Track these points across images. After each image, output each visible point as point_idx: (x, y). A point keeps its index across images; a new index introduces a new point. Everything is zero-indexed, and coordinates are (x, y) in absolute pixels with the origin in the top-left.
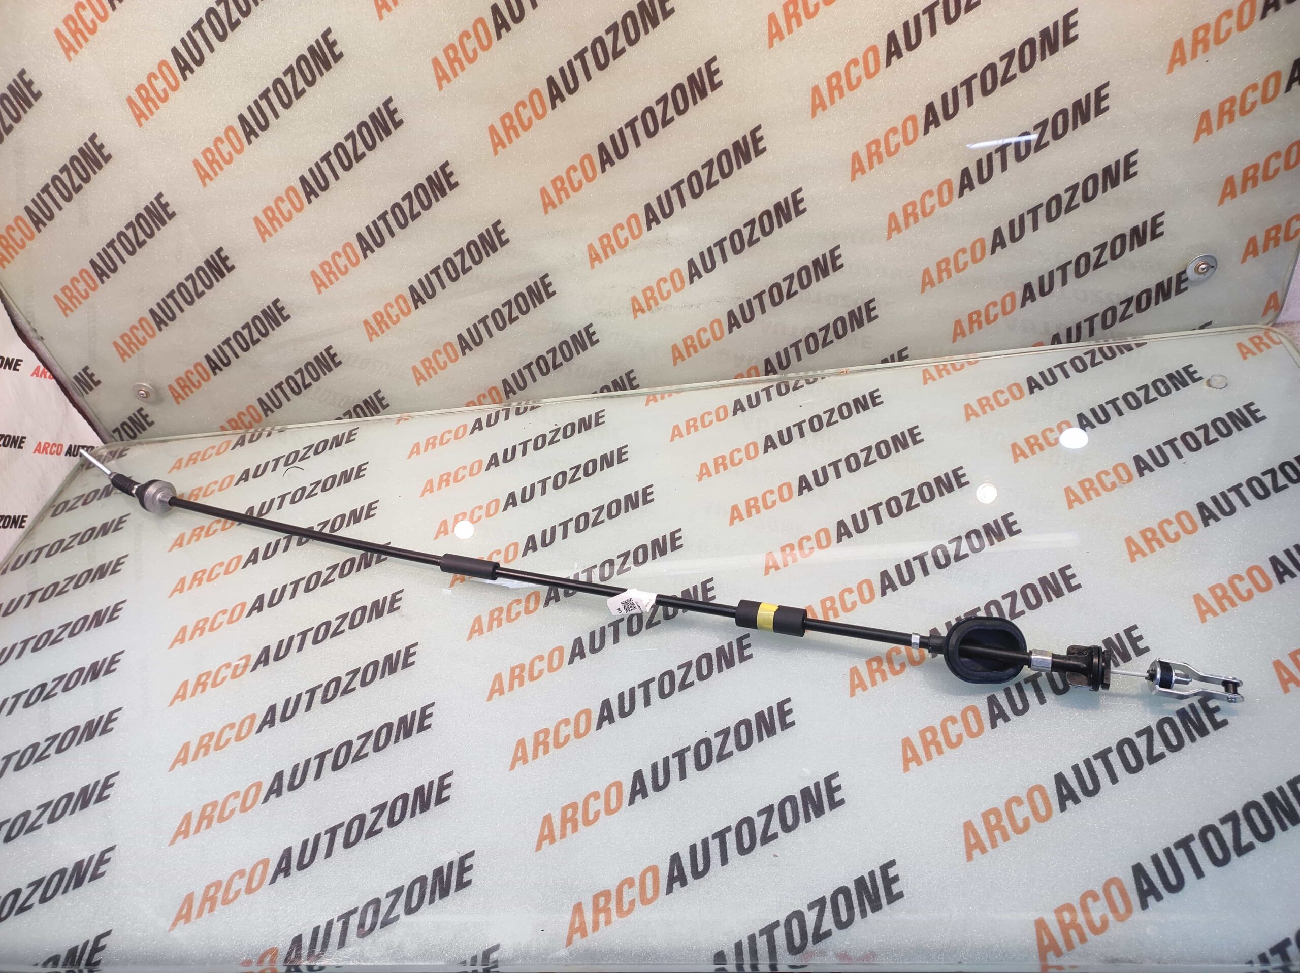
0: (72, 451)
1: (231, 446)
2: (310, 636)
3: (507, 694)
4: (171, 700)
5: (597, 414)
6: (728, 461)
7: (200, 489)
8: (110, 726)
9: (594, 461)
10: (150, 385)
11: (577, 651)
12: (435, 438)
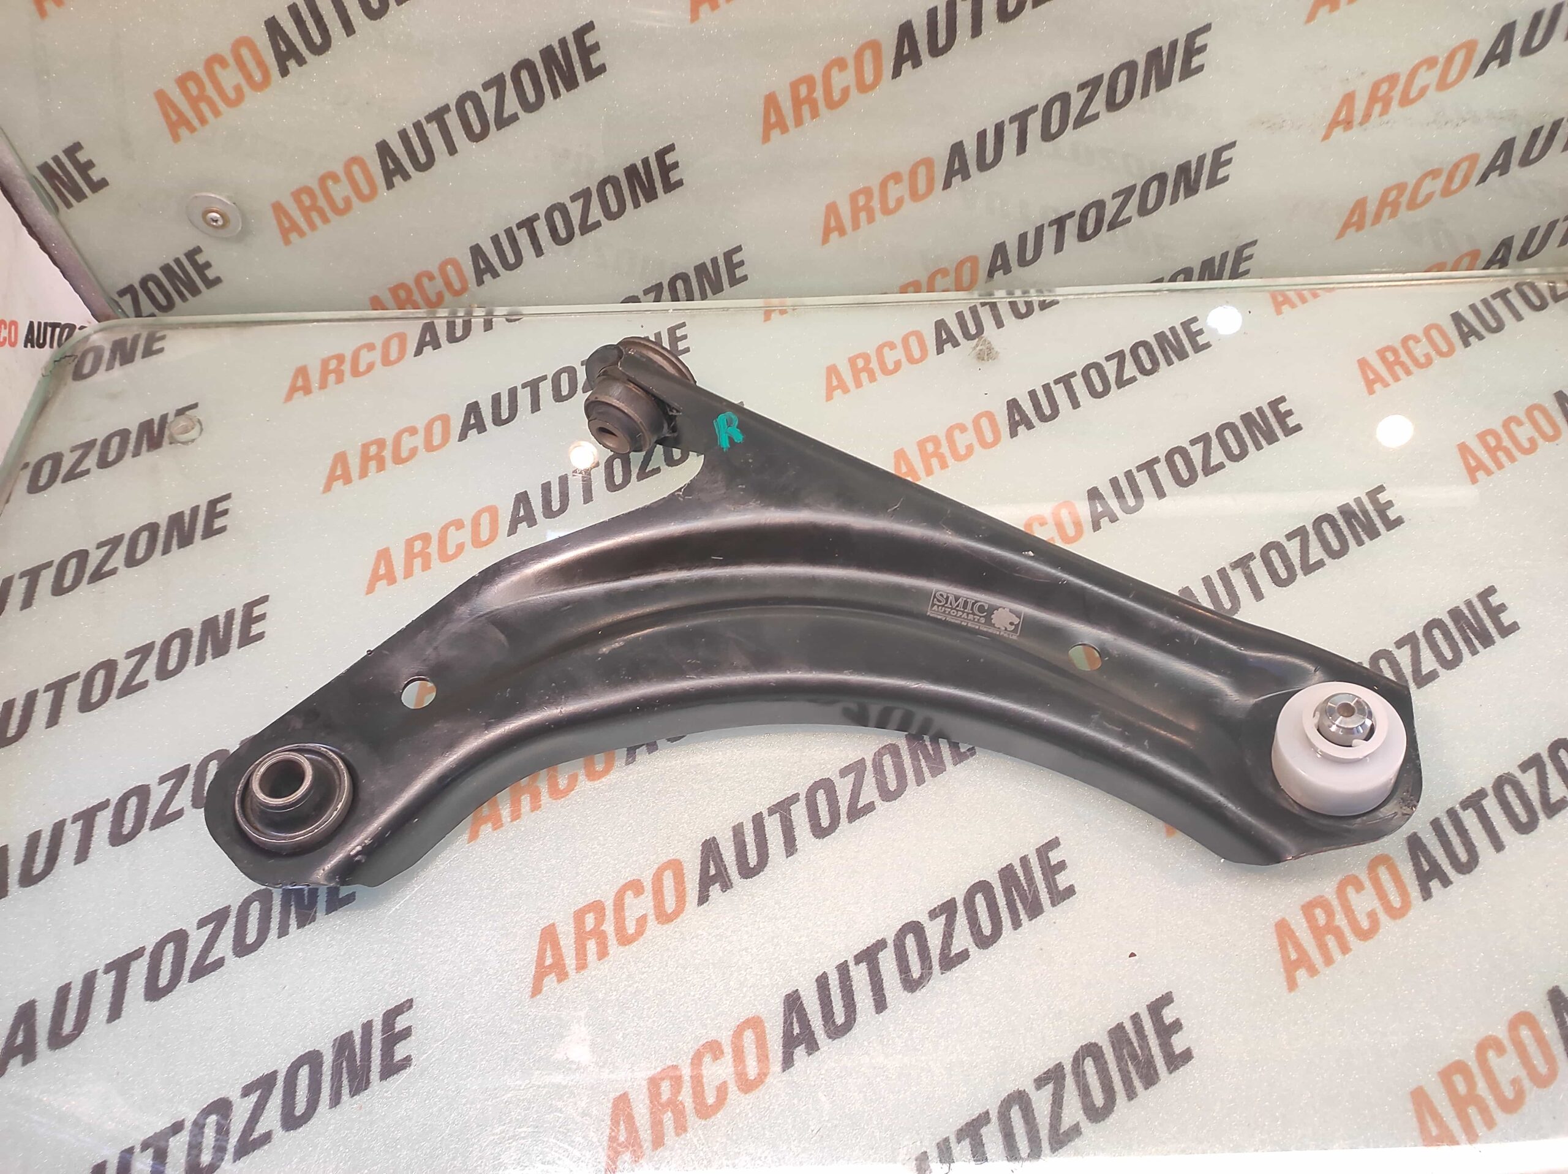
0: (35, 337)
1: (412, 346)
2: (799, 813)
3: (1326, 972)
4: (529, 980)
5: (1186, 325)
6: (1507, 442)
7: (381, 443)
8: (400, 1051)
9: (1231, 426)
10: (229, 198)
11: (1427, 868)
12: (867, 358)
